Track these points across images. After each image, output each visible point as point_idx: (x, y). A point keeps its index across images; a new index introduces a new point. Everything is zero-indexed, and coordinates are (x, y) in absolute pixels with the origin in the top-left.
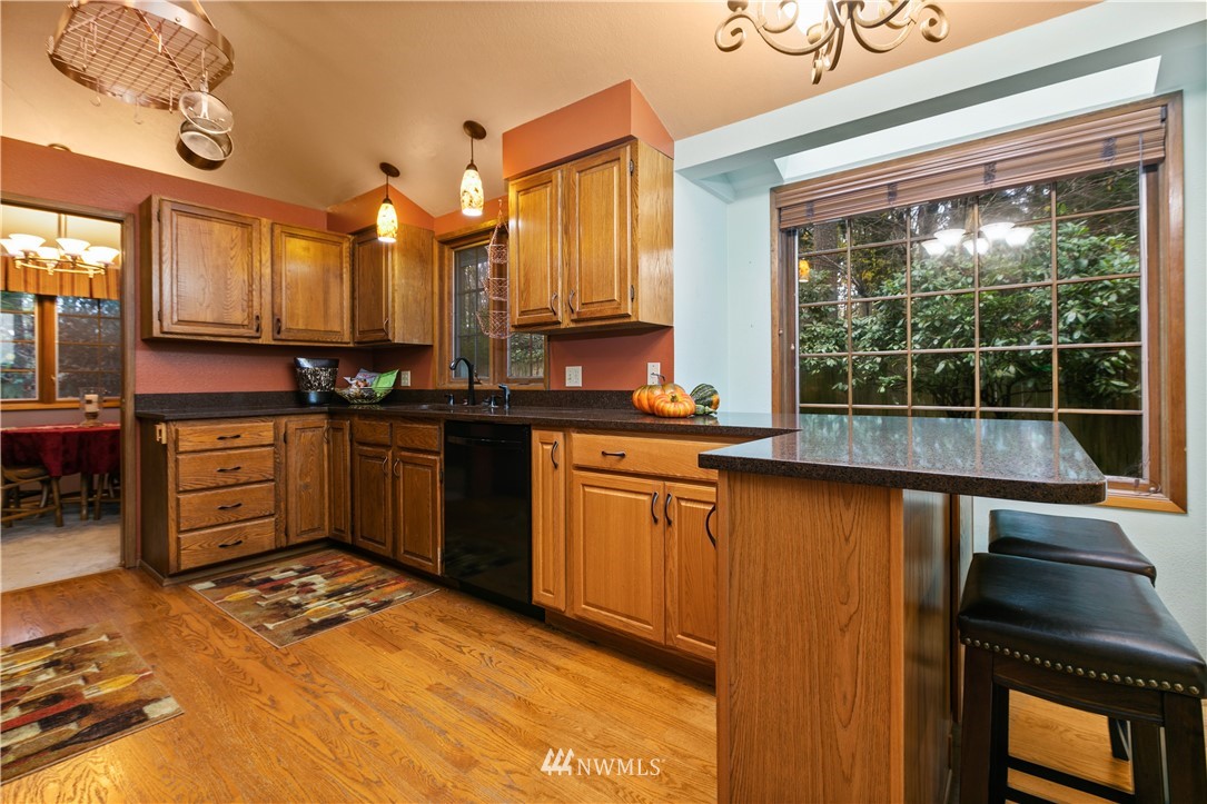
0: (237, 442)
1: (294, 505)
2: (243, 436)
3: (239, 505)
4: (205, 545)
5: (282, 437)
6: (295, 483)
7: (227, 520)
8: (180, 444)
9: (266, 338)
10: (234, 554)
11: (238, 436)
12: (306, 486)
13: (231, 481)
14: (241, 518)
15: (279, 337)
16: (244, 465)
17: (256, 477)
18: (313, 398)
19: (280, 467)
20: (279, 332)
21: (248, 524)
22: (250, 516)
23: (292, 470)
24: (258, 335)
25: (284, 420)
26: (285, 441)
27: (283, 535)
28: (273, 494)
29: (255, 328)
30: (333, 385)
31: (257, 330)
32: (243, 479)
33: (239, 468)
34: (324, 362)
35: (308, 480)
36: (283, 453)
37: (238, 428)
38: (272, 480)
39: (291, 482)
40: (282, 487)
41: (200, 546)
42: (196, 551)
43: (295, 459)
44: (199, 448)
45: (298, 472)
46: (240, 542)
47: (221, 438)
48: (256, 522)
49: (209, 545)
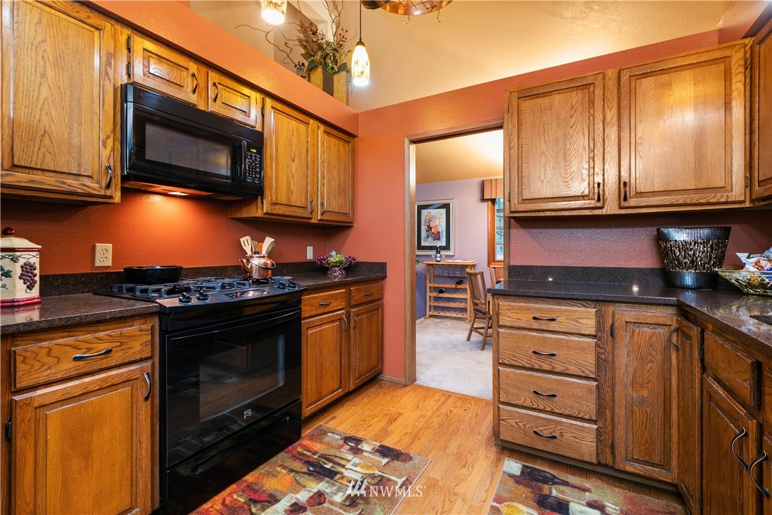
0: (553, 326)
1: (623, 420)
2: (559, 319)
3: (554, 396)
4: (521, 424)
5: (608, 328)
6: (624, 393)
7: (542, 407)
8: (501, 317)
9: (611, 208)
10: (549, 447)
11: (554, 320)
12: (642, 401)
13: (546, 367)
14: (557, 411)
15: (626, 204)
16: (562, 354)
17: (573, 370)
18: (689, 279)
19: (604, 364)
20: (625, 199)
21: (564, 420)
22: (567, 412)
23: (620, 372)
24: (599, 204)
25: (611, 309)
26: (612, 335)
27: (608, 450)
28: (594, 396)
29: (596, 197)
30: (720, 266)
31: (599, 200)
32: (559, 368)
33: (554, 355)
34: (704, 232)
35: (645, 393)
36: (609, 348)
37: (554, 311)
38: (595, 380)
39: (618, 388)
40: (607, 389)
41: (516, 423)
42: (512, 426)
43: (624, 360)
44: (516, 324)
45: (630, 378)
46: (555, 437)
47: (534, 318)
48: (574, 422)
49: (524, 425)
